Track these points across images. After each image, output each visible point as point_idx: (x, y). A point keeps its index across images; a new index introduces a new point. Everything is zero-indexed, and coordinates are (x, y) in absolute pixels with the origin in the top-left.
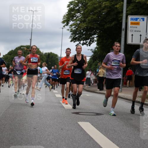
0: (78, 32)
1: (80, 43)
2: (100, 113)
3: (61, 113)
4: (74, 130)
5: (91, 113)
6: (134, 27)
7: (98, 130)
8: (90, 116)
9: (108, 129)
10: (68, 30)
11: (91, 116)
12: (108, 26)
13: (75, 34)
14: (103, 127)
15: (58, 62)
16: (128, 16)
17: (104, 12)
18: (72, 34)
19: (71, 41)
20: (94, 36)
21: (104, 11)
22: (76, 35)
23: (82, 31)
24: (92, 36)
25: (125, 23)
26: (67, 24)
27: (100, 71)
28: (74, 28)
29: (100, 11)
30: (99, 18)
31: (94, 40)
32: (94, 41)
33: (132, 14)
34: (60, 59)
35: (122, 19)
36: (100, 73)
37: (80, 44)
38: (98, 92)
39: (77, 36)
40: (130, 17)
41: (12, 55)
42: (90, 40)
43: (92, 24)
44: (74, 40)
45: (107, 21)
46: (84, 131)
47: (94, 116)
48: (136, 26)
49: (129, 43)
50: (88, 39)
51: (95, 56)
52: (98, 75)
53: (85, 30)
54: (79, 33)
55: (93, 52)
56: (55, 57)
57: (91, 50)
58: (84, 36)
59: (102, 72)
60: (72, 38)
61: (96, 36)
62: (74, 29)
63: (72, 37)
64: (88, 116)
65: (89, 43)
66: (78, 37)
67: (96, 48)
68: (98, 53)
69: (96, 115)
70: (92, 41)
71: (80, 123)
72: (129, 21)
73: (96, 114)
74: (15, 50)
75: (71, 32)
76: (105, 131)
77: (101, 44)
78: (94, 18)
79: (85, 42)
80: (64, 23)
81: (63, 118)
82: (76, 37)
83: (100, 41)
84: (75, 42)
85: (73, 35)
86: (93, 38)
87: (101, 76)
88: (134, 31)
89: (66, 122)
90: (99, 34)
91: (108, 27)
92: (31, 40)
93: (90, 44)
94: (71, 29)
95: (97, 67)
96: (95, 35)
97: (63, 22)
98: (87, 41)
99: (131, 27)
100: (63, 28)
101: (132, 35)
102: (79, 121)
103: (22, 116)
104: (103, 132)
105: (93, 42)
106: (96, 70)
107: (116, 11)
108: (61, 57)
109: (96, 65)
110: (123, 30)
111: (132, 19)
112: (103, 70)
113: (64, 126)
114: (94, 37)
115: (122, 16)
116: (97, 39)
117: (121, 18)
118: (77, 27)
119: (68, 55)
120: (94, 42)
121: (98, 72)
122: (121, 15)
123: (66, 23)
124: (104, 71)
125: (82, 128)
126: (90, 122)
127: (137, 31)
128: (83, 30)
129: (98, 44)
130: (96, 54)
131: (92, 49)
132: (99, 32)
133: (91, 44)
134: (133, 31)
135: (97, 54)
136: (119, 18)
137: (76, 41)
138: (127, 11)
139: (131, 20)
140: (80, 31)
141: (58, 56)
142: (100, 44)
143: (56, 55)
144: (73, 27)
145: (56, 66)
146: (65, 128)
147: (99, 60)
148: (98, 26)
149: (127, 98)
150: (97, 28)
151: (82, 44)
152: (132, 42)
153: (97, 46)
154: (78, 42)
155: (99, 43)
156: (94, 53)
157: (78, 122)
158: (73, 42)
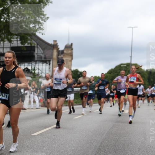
41: (112, 74)
74: (115, 68)
92: (131, 57)
103: (125, 137)
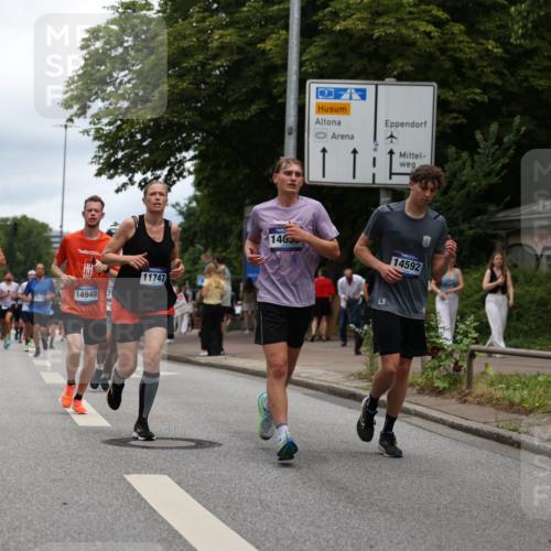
0: (122, 141)
1: (131, 180)
2: (211, 439)
3: (63, 444)
4: (111, 506)
5: (177, 439)
6: (329, 123)
7: (200, 502)
8: (170, 452)
9: (236, 499)
10: (86, 132)
11: (175, 451)
12: (235, 118)
13: (112, 148)
14: (220, 491)
15: (54, 251)
16: (308, 82)
17: (219, 67)
18: (100, 147)
19: (99, 173)
20: (184, 154)
21: (218, 63)
22: (116, 153)
23: (139, 136)
24: (178, 156)
25: (296, 109)
26: (83, 112)
27: (206, 282)
28: (110, 124)
29: (203, 65)
30: (200, 89)
31: (184, 170)
32: (185, 174)
33: (321, 75)
34: (58, 240)
35: (285, 92)
36: (208, 290)
37: (133, 184)
38: (203, 360)
39: (120, 155)
40: (313, 86)
42: (167, 168)
43: (174, 112)
44: (109, 168)
45: (230, 100)
46: (151, 507)
47: (188, 451)
48: (335, 117)
49: (311, 179)
50: (161, 167)
51: (190, 227)
52: (202, 298)
53: (149, 132)
54: (126, 143)
55: (181, 213)
56: (39, 234)
57: (173, 206)
58: (147, 155)
59: (217, 287)
60: (102, 161)
61: (191, 153)
62: (108, 128)
63: (100, 157)
64: (165, 451)
65: (166, 181)
66: (123, 157)
67: (195, 198)
68: (202, 219)
69: (195, 447)
70: (176, 173)
71: (133, 479)
72: (313, 101)
73: (193, 444)
75: (95, 138)
76: (227, 507)
77: (210, 184)
78: (183, 90)
79: (149, 175)
80: (71, 107)
81: (69, 461)
82: (117, 160)
83: (206, 174)
84: (111, 177)
85: (104, 152)
86: (181, 163)
87: (212, 300)
88: (330, 135)
89: (78, 478)
90: (203, 148)
91: (234, 122)
93: (171, 186)
94: (97, 130)
95: (196, 270)
96: (187, 150)
97: (67, 105)
98: (158, 172)
99: (318, 122)
100: (66, 126)
101: (324, 151)
102: (128, 473)
104: (220, 509)
105: (180, 175)
106: (195, 279)
107: (262, 64)
108: (61, 232)
109: (195, 261)
110: (290, 134)
111: (320, 93)
112: (218, 279)
113: (71, 490)
114: (184, 158)
115: (285, 82)
116: (195, 165)
117: (280, 88)
118: (119, 123)
119: (92, 225)
120: (184, 177)
121: (201, 287)
122: (282, 80)
123: (76, 107)
124: (223, 283)
125: (139, 495)
126: (170, 475)
127: (342, 137)
128: (141, 131)
129: (198, 184)
130: (192, 223)
131: (177, 204)
132: (203, 138)
133: (174, 182)
134: (325, 136)
135: (198, 220)
136: (275, 88)
137: (116, 173)
138: (301, 64)
139: (317, 98)
140: (132, 136)
141: (51, 230)
142: (207, 185)
143: (45, 227)
144: (105, 121)
145: (40, 266)
146: (76, 498)
147: (204, 242)
148: (199, 119)
149: (310, 381)
150: (194, 127)
151: (140, 184)
152: (324, 176)
153: (198, 193)
154: (123, 179)
155: (203, 179)
156: (185, 218)
157: (126, 476)
158: (104, 177)
